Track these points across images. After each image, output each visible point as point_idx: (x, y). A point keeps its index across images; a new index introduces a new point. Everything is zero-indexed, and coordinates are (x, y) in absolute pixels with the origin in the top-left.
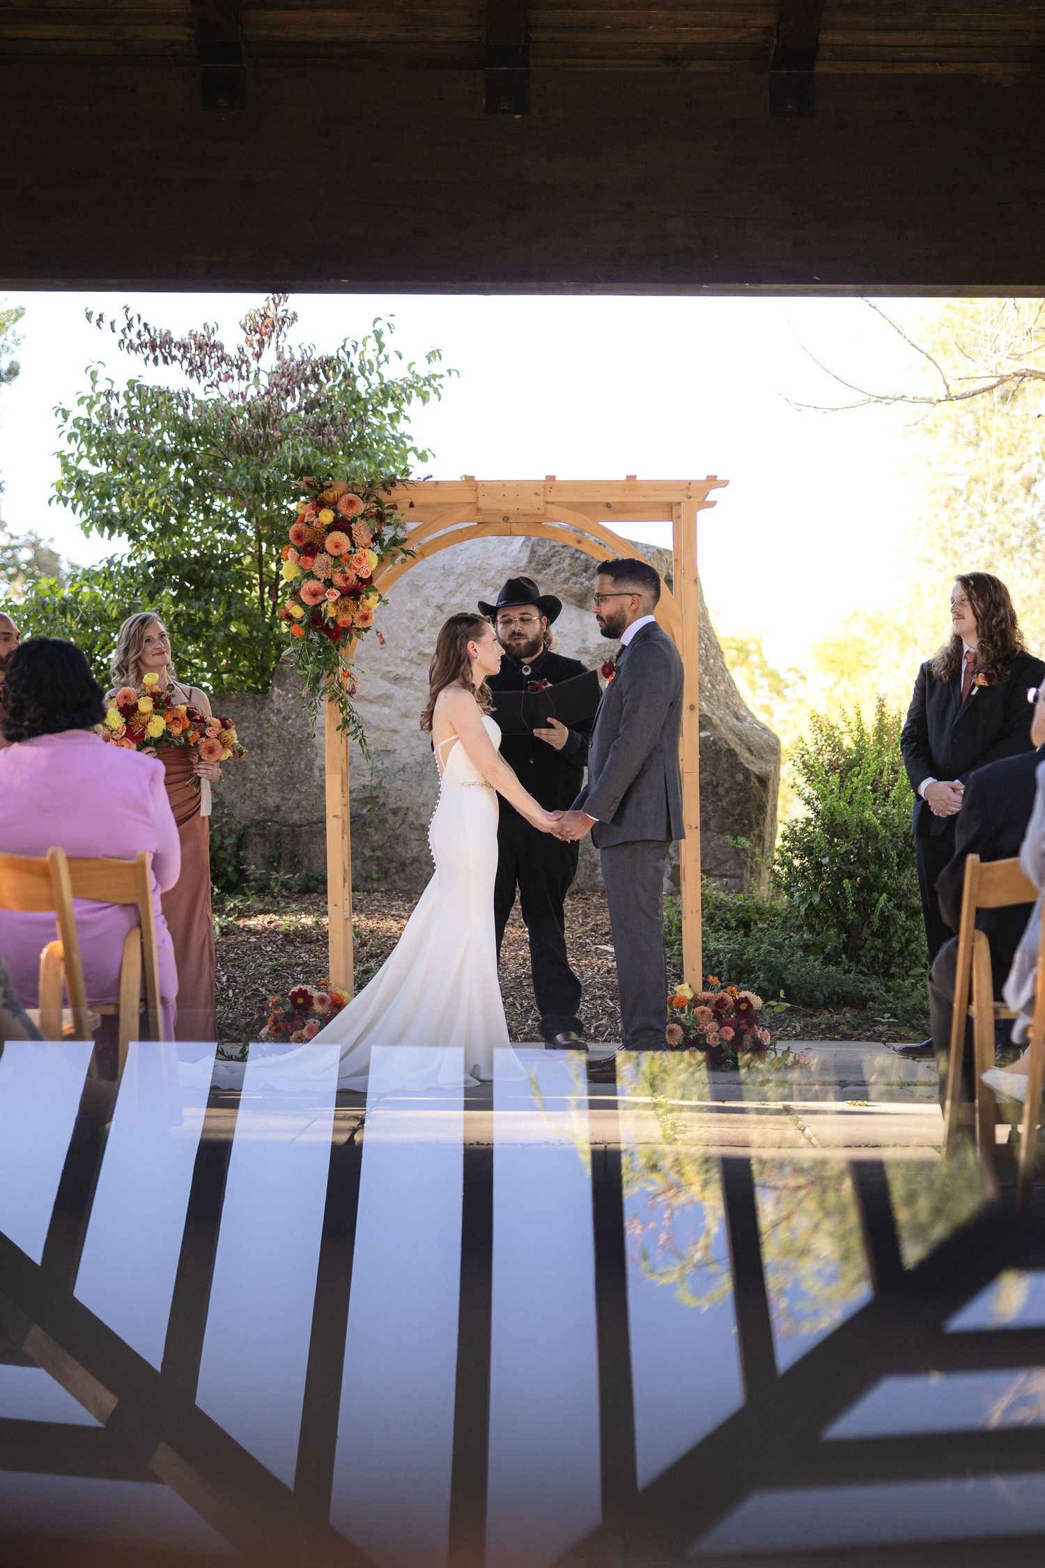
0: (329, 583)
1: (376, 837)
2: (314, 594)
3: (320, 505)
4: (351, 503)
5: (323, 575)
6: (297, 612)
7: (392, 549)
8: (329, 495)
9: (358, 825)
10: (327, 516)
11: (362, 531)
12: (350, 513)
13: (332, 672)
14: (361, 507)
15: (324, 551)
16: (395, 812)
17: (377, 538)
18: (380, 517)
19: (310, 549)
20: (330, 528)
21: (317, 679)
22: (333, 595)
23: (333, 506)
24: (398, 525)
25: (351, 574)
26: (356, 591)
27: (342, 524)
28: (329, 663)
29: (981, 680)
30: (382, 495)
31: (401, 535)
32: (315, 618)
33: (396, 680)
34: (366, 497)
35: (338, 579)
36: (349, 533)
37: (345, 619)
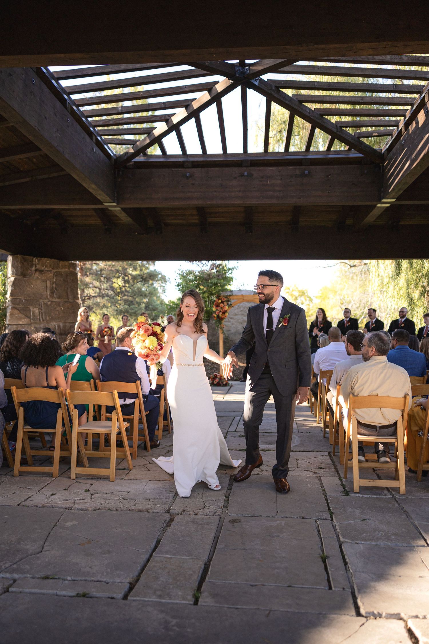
0: (220, 311)
1: (228, 345)
2: (218, 313)
3: (219, 299)
4: (224, 299)
5: (219, 310)
6: (215, 316)
7: (230, 306)
8: (220, 298)
9: (225, 343)
10: (220, 301)
11: (225, 303)
12: (223, 300)
13: (221, 325)
14: (225, 299)
15: (219, 306)
16: (231, 341)
17: (228, 304)
18: (228, 301)
19: (217, 306)
20: (220, 303)
21: (218, 326)
22: (221, 313)
23: (221, 300)
24: (231, 302)
25: (224, 310)
26: (224, 312)
27: (222, 302)
28: (220, 323)
29: (322, 325)
30: (228, 297)
31: (231, 303)
32: (218, 316)
33: (231, 318)
34: (226, 298)
35: (222, 311)
36: (223, 303)
37: (223, 317)
